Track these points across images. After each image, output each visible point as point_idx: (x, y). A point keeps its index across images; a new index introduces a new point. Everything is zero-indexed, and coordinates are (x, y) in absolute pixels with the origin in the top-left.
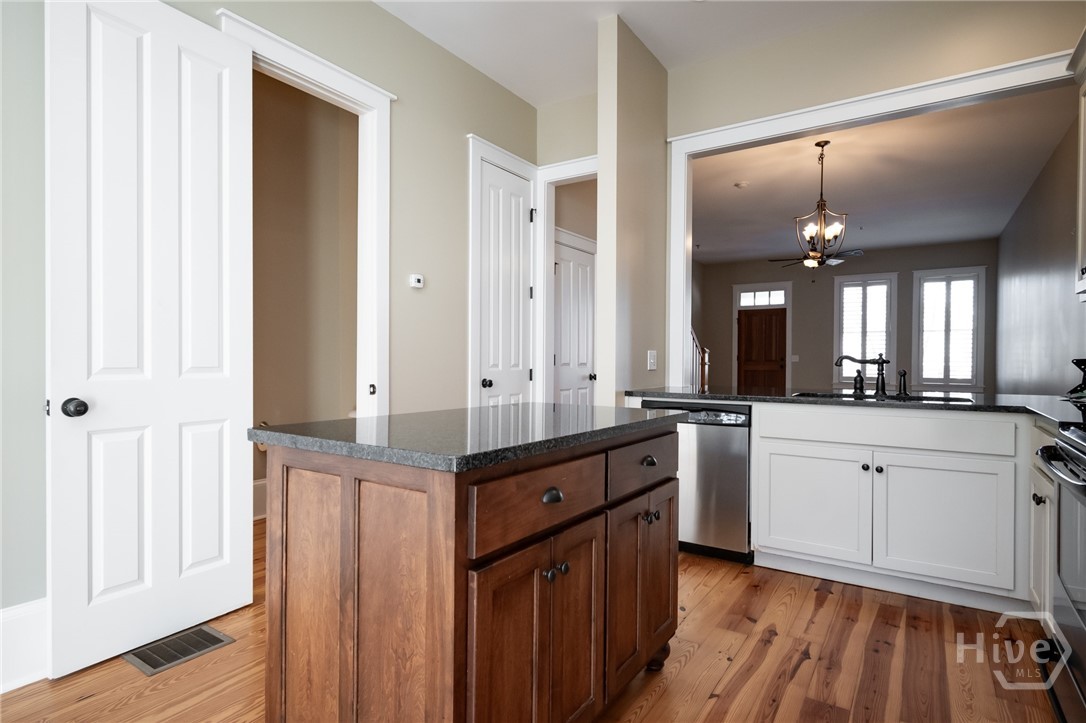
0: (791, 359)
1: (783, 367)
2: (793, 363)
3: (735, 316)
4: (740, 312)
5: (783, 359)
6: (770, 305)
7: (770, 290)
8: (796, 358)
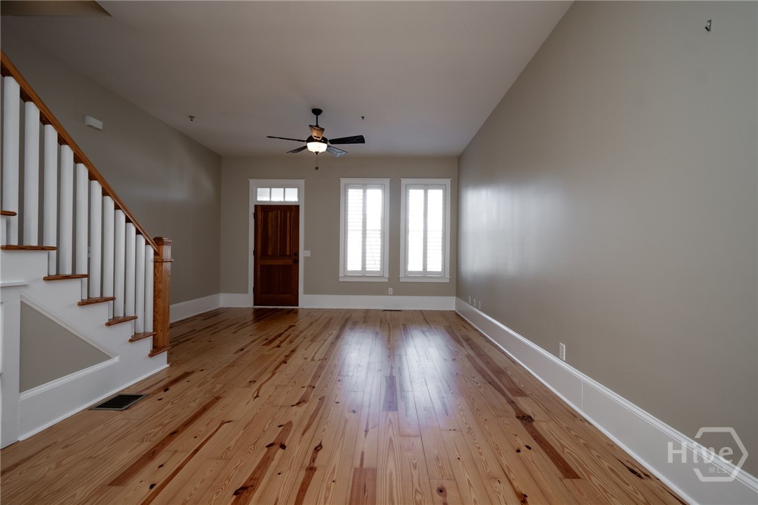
0: (303, 254)
1: (296, 262)
2: (306, 258)
3: (252, 210)
4: (256, 206)
5: (297, 254)
6: (285, 202)
7: (284, 187)
8: (308, 254)
